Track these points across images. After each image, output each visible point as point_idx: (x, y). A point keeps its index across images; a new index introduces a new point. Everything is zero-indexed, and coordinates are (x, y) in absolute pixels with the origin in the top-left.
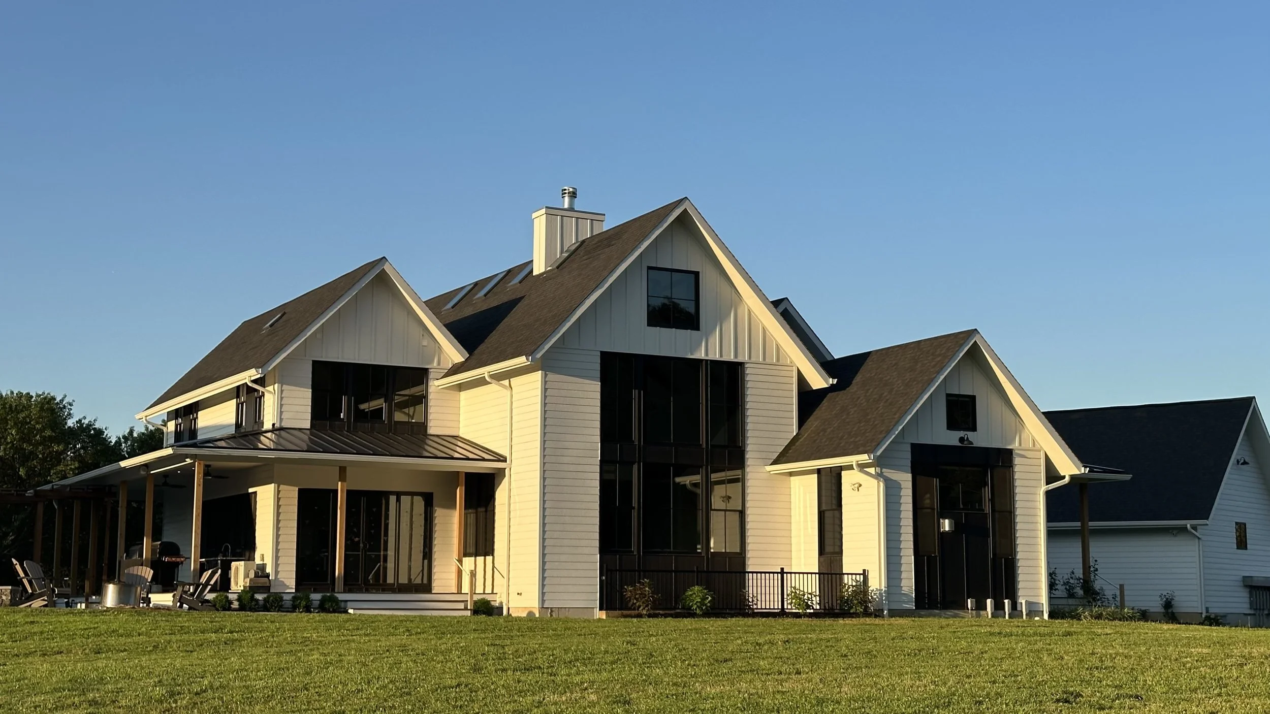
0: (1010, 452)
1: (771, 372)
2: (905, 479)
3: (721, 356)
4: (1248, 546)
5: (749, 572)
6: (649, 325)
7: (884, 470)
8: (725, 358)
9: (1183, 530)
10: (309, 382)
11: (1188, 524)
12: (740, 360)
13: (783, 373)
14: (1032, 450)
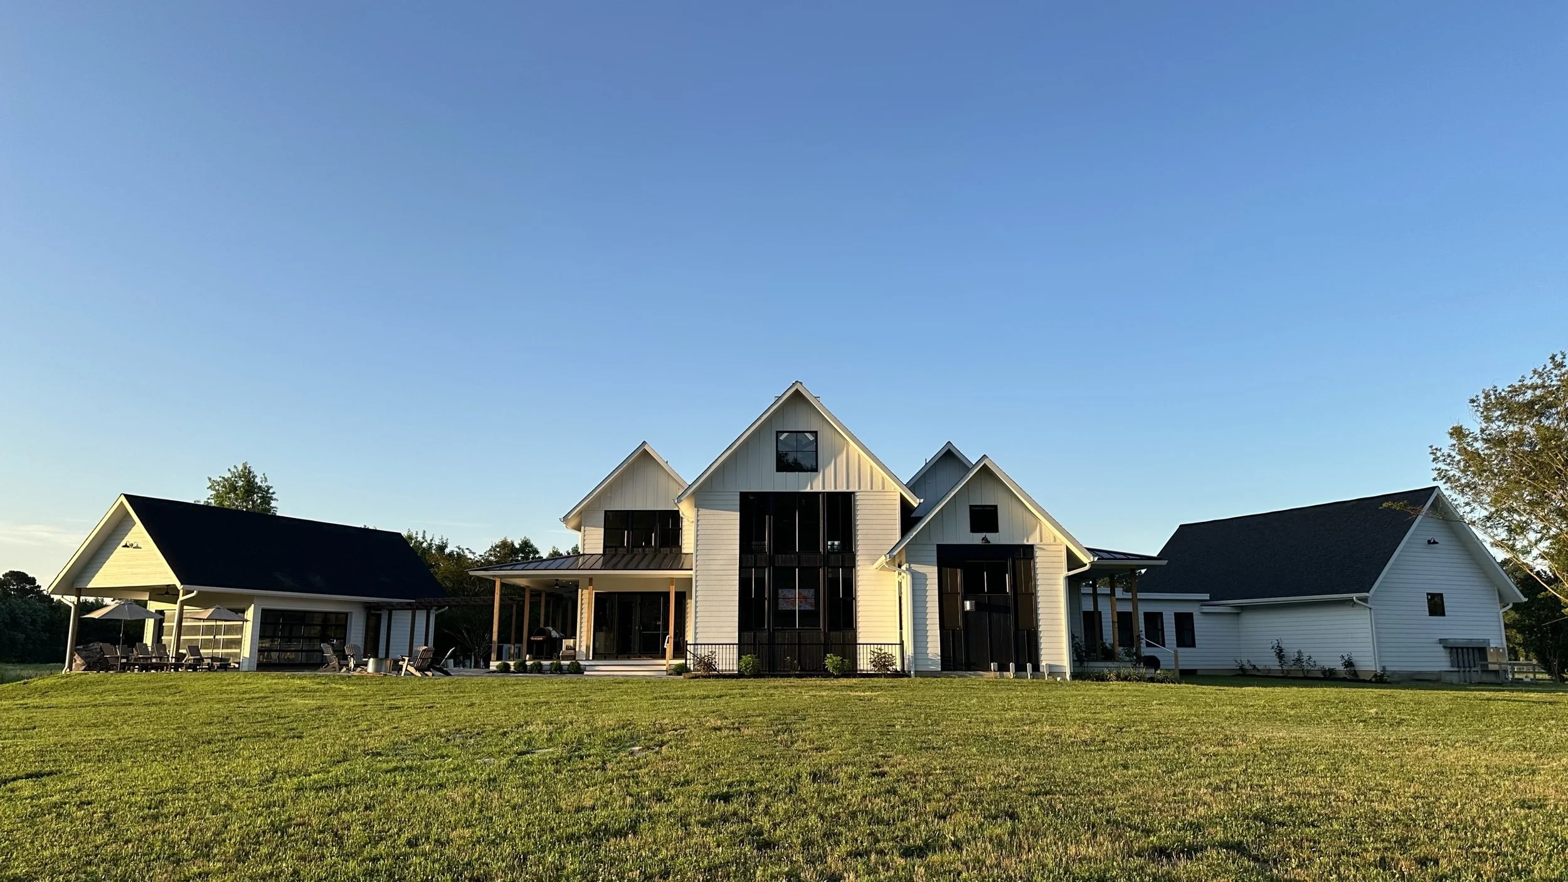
0: (1031, 547)
1: (876, 497)
2: (931, 573)
3: (836, 488)
4: (1446, 613)
5: (860, 644)
6: (777, 471)
7: (912, 565)
8: (838, 490)
9: (1350, 603)
10: (603, 524)
11: (1354, 596)
12: (851, 490)
13: (887, 498)
14: (1054, 545)
